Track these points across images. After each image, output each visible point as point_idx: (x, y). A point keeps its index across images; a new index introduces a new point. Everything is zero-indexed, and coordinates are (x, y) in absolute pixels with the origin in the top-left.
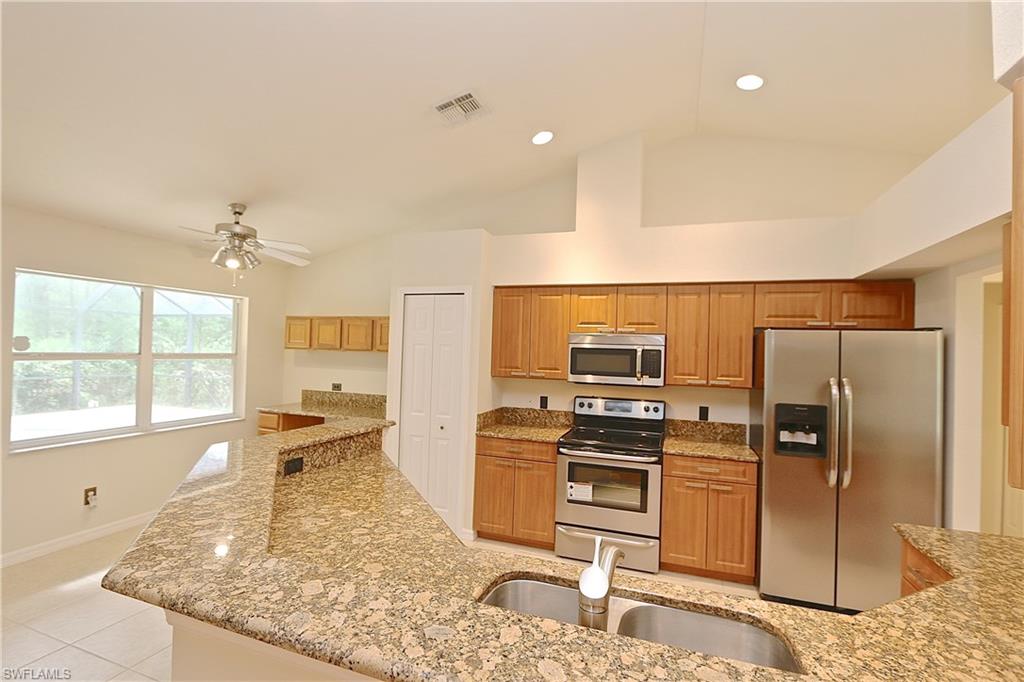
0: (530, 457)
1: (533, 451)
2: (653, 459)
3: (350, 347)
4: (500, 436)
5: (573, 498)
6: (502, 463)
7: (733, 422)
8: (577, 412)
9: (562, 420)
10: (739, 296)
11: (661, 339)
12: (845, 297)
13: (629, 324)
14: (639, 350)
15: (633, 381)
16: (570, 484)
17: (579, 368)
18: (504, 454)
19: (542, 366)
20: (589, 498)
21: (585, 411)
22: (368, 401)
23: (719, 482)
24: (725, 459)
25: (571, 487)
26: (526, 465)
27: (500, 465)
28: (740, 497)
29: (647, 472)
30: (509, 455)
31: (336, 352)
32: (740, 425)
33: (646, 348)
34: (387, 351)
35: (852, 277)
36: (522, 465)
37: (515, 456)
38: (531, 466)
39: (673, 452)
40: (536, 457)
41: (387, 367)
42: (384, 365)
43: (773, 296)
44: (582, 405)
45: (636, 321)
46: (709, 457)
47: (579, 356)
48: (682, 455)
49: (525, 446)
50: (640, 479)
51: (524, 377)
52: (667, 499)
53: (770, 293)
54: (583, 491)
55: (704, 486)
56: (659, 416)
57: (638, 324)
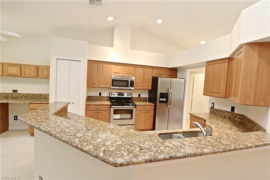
0: (103, 109)
1: (104, 107)
2: (134, 107)
3: (25, 76)
4: (94, 104)
5: (115, 118)
6: (94, 112)
7: (145, 97)
8: (110, 96)
9: (106, 99)
10: (150, 69)
11: (134, 78)
12: (168, 71)
13: (126, 74)
14: (129, 80)
15: (128, 88)
16: (114, 115)
17: (114, 85)
18: (95, 109)
19: (103, 84)
20: (119, 118)
21: (113, 96)
22: (32, 96)
23: (147, 110)
24: (149, 105)
25: (114, 116)
26: (101, 112)
27: (93, 112)
28: (151, 113)
29: (133, 110)
30: (96, 109)
31: (19, 77)
32: (146, 98)
33: (131, 80)
34: (49, 78)
35: (169, 67)
36: (100, 112)
37: (98, 109)
38: (103, 111)
39: (138, 104)
40: (104, 109)
41: (49, 84)
42: (48, 83)
43: (156, 70)
44: (112, 94)
45: (128, 73)
46: (146, 105)
47: (114, 82)
48: (140, 105)
49: (101, 106)
50: (131, 112)
51: (98, 87)
52: (137, 115)
53: (155, 69)
54: (118, 116)
55: (144, 111)
56: (131, 96)
57: (129, 74)
